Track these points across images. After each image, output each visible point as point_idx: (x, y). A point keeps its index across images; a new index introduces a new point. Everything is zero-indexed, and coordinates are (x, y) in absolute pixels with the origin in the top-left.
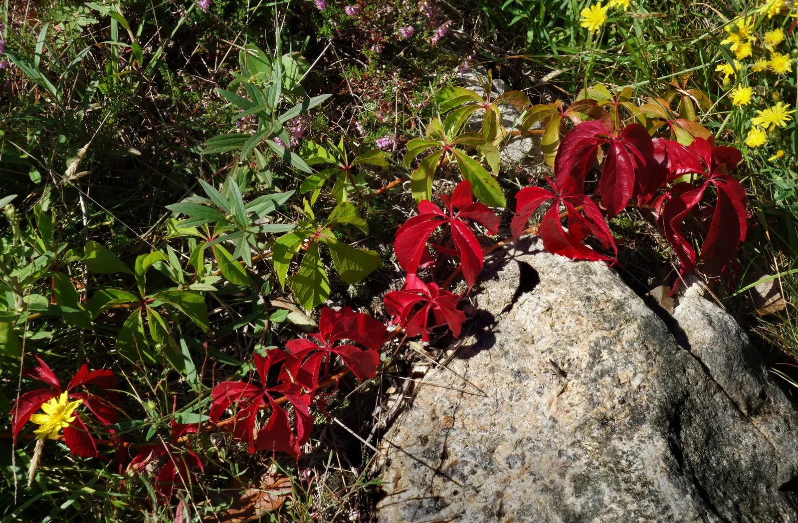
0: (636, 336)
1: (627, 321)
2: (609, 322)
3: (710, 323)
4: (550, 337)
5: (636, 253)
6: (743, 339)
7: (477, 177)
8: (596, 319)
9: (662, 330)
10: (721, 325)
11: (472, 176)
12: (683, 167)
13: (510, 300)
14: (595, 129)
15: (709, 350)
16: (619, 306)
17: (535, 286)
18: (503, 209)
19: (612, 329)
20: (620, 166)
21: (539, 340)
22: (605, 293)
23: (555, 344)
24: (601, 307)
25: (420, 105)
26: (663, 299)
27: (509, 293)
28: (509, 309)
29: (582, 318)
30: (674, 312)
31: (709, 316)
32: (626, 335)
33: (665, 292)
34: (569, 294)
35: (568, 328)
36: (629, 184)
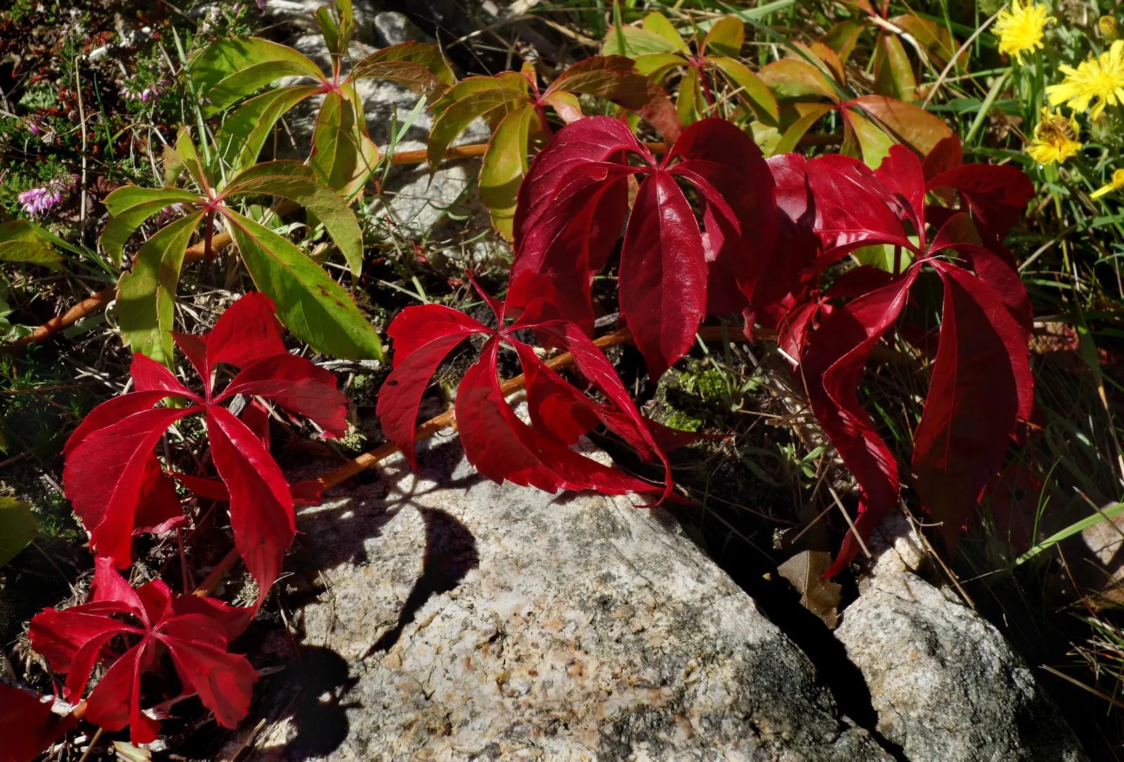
0: (728, 700)
1: (707, 659)
2: (658, 664)
3: (933, 647)
4: (494, 715)
5: (740, 466)
6: (1019, 684)
7: (296, 281)
8: (622, 659)
9: (798, 678)
10: (963, 652)
11: (282, 281)
12: (852, 228)
13: (396, 617)
14: (605, 137)
15: (927, 724)
16: (688, 620)
17: (463, 576)
18: (374, 364)
19: (664, 683)
20: (670, 238)
21: (465, 723)
22: (649, 586)
23: (508, 733)
24: (637, 623)
25: (146, 91)
26: (811, 586)
27: (390, 597)
28: (387, 642)
29: (586, 658)
30: (840, 620)
31: (930, 628)
32: (701, 698)
33: (815, 569)
34: (553, 592)
35: (544, 686)
36: (697, 283)
